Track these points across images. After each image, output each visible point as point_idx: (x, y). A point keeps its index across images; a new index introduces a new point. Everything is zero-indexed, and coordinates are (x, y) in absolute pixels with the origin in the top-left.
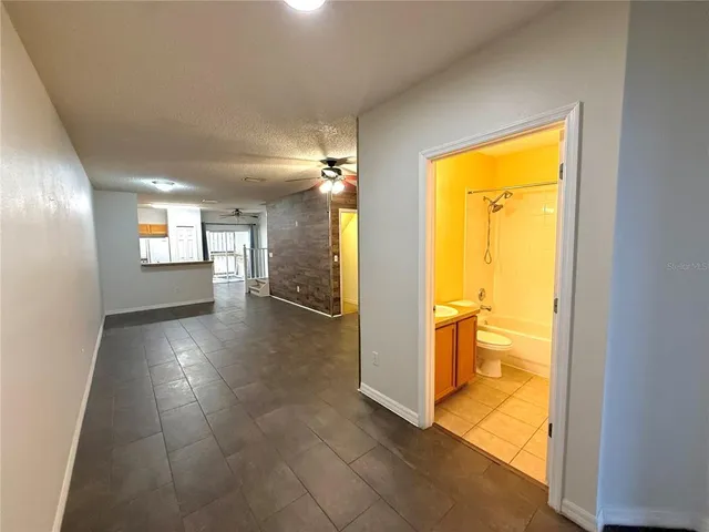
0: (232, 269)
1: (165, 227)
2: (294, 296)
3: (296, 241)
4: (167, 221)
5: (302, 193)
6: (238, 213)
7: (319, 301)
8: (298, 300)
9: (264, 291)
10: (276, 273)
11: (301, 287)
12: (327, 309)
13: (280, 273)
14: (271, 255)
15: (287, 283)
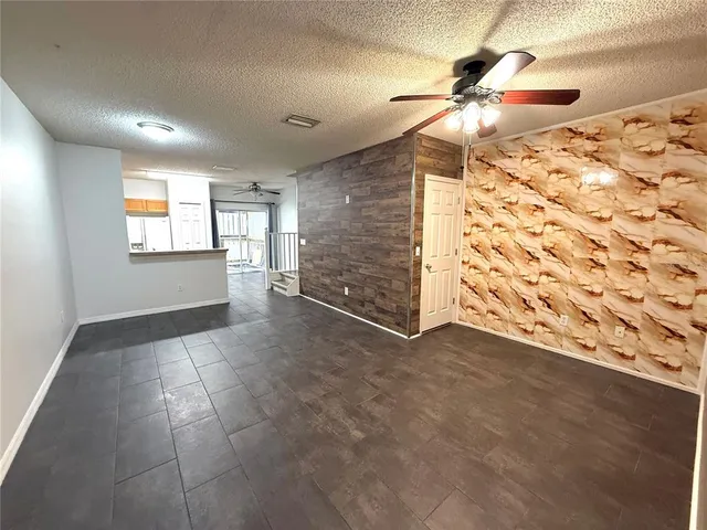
0: (245, 256)
1: (166, 204)
2: (340, 300)
3: (344, 225)
4: (167, 195)
5: (360, 153)
6: (255, 188)
7: (383, 312)
8: (346, 305)
9: (292, 289)
10: (310, 266)
11: (351, 287)
12: (399, 325)
13: (316, 267)
14: (303, 242)
15: (327, 281)
